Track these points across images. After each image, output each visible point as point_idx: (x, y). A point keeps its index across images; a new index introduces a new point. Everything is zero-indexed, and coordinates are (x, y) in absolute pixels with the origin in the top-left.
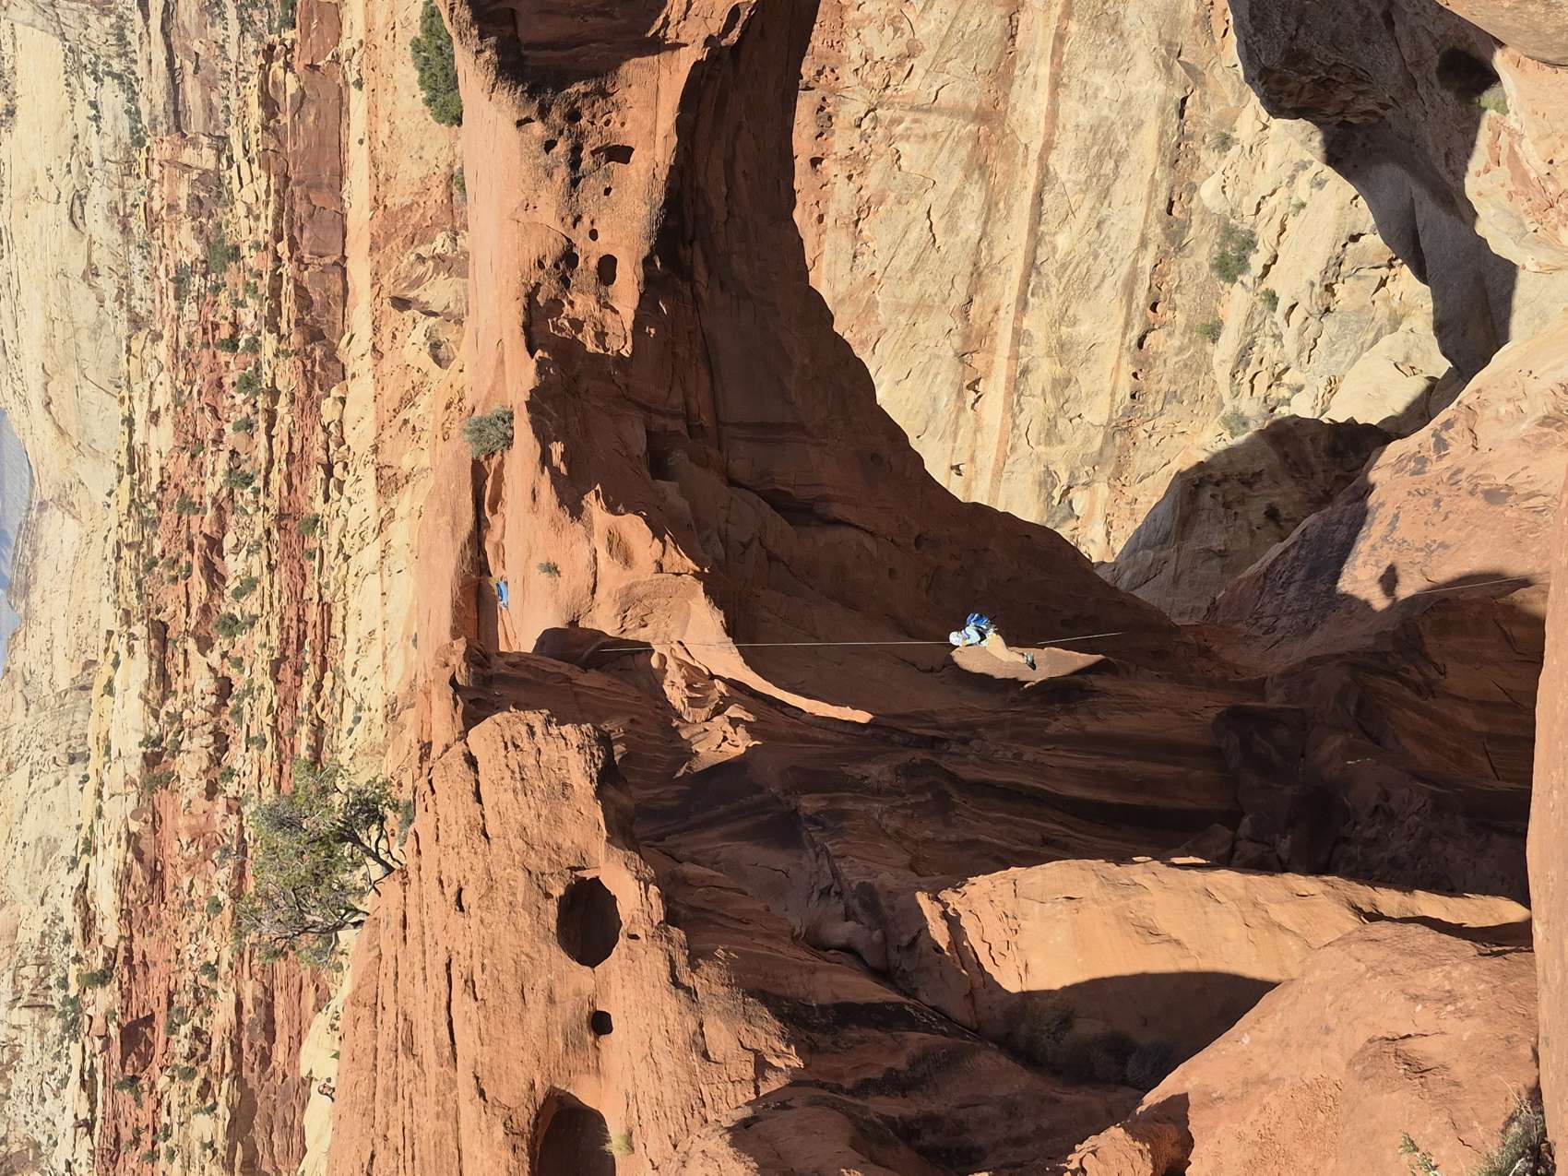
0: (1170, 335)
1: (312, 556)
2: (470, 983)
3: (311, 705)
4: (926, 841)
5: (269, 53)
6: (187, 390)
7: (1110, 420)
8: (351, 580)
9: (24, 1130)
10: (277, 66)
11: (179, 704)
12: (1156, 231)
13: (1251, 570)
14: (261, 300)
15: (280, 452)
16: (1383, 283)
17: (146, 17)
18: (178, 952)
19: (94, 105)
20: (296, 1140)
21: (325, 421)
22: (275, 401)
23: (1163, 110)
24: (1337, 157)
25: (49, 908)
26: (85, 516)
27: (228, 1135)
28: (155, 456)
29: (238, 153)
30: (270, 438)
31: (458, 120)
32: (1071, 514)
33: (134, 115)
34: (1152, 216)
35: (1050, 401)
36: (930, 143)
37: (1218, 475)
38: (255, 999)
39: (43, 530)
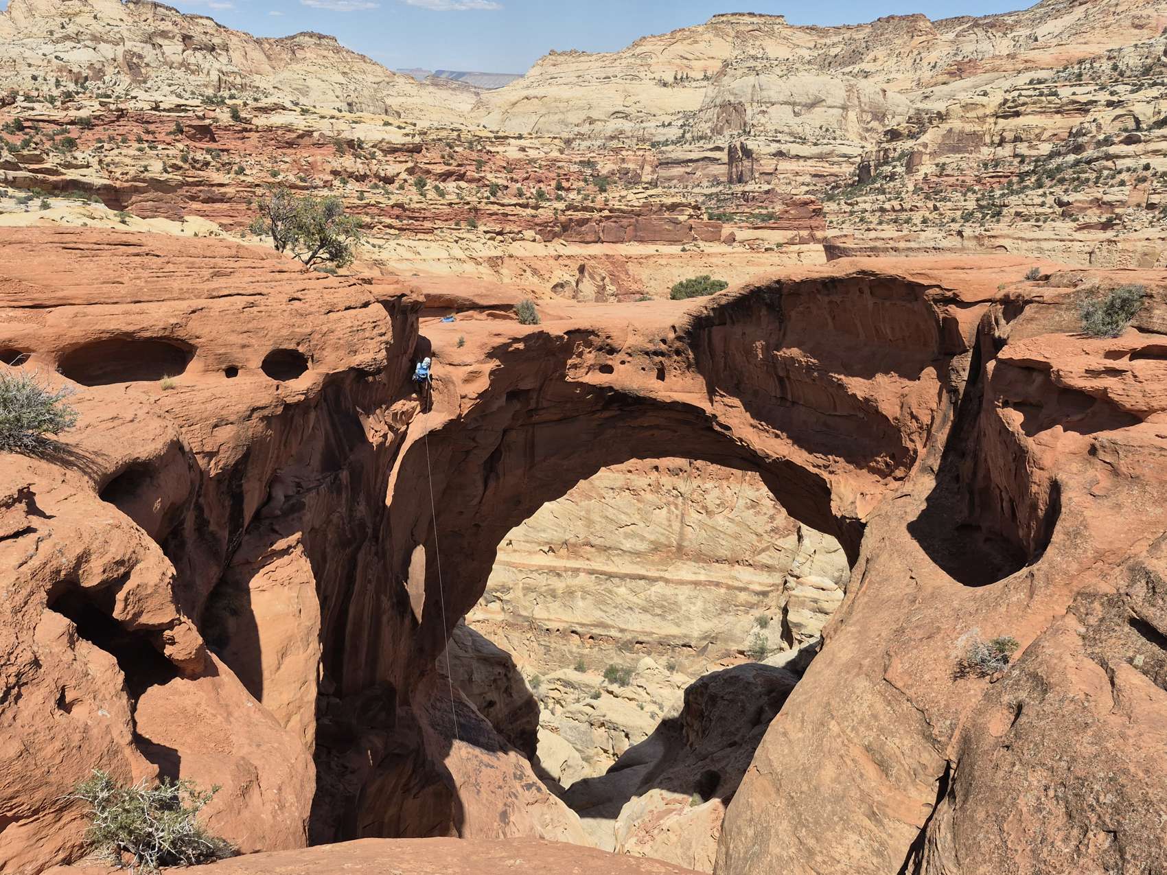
0: (578, 647)
1: (457, 224)
2: (252, 305)
3: (381, 223)
4: (325, 535)
5: (697, 208)
6: (537, 165)
7: (536, 619)
8: (446, 244)
9: (153, 75)
10: (691, 211)
11: (380, 158)
12: (628, 636)
13: (463, 695)
14: (582, 202)
15: (508, 210)
16: (606, 751)
17: (711, 150)
18: (250, 155)
19: (670, 124)
20: (149, 214)
21: (524, 232)
22: (533, 208)
23: (685, 636)
24: (666, 724)
25: (272, 91)
26: (473, 115)
27: (152, 179)
28: (504, 149)
29: (650, 192)
30: (515, 205)
31: (673, 298)
32: (488, 602)
33: (666, 143)
34: (636, 635)
35: (544, 589)
36: (667, 523)
37: (510, 675)
38: (226, 193)
39: (465, 94)
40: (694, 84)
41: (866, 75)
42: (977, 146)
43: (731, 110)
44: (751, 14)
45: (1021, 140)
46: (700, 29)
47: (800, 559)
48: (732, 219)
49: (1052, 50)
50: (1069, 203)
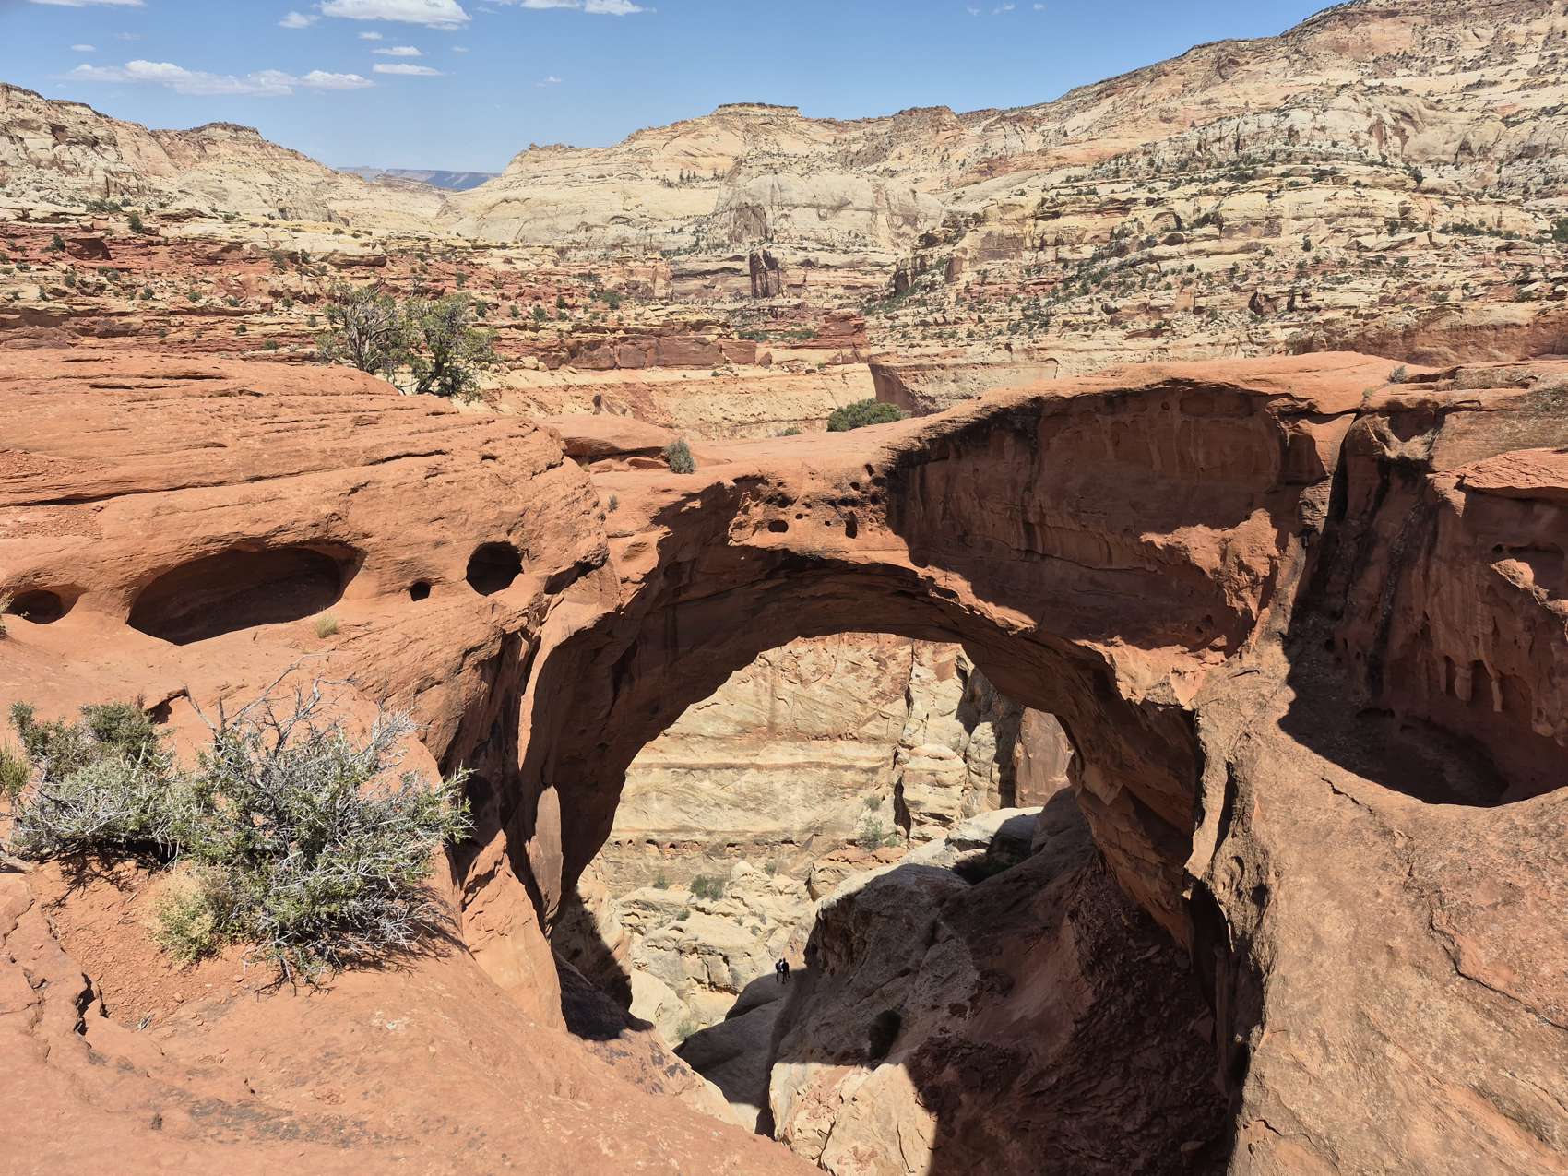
0: (658, 859)
5: (725, 325)
6: (530, 279)
10: (719, 330)
11: (333, 273)
12: (717, 839)
17: (730, 259)
18: (160, 274)
19: (680, 230)
21: (523, 359)
22: (531, 330)
25: (179, 195)
26: (440, 221)
27: (24, 309)
29: (671, 308)
30: (509, 327)
33: (678, 253)
34: (727, 836)
36: (755, 699)
38: (130, 324)
39: (427, 196)
40: (703, 184)
41: (892, 174)
42: (1018, 251)
43: (749, 214)
44: (761, 105)
45: (1063, 244)
46: (705, 121)
47: (912, 726)
48: (766, 338)
49: (1083, 146)
50: (1116, 310)
